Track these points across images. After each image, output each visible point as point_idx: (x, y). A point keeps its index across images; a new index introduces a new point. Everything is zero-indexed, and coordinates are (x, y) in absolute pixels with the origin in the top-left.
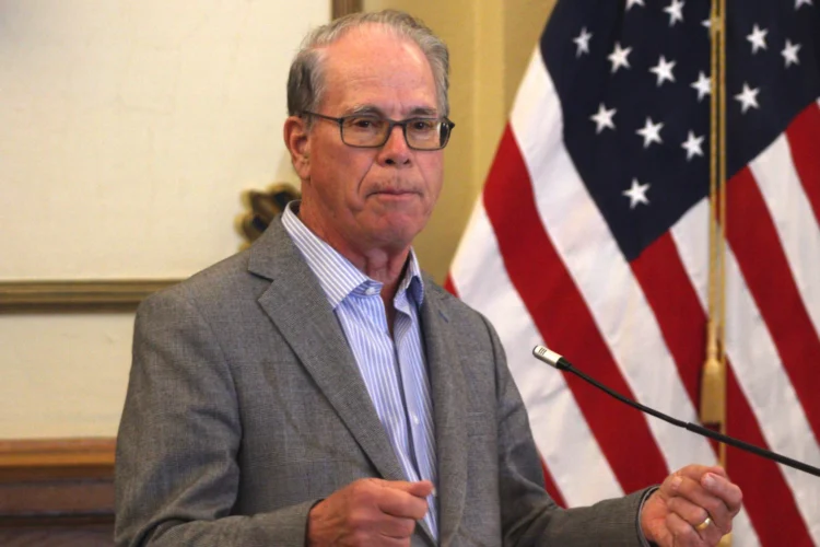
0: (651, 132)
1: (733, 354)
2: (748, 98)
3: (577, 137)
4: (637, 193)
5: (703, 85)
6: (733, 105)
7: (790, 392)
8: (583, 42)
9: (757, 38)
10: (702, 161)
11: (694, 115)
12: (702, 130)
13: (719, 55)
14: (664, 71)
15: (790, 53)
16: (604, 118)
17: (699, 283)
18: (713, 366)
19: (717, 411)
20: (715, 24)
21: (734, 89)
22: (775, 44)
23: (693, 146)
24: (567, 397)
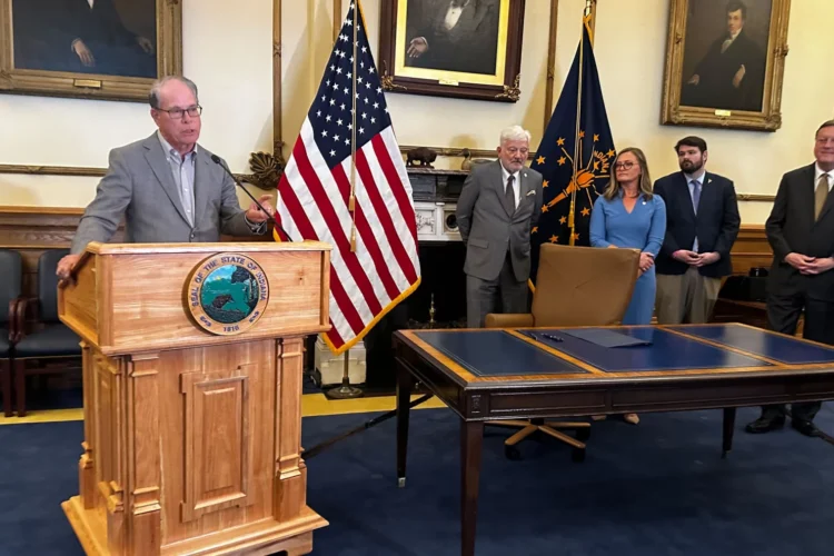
0: (336, 138)
1: (356, 194)
2: (361, 130)
3: (317, 137)
4: (333, 153)
5: (350, 127)
6: (358, 132)
7: (371, 204)
8: (319, 113)
9: (364, 116)
10: (350, 146)
11: (349, 134)
12: (350, 138)
13: (354, 119)
14: (340, 122)
15: (373, 120)
16: (324, 133)
17: (349, 175)
18: (352, 197)
19: (353, 208)
20: (353, 111)
21: (358, 128)
22: (369, 118)
23: (347, 142)
24: (314, 203)
